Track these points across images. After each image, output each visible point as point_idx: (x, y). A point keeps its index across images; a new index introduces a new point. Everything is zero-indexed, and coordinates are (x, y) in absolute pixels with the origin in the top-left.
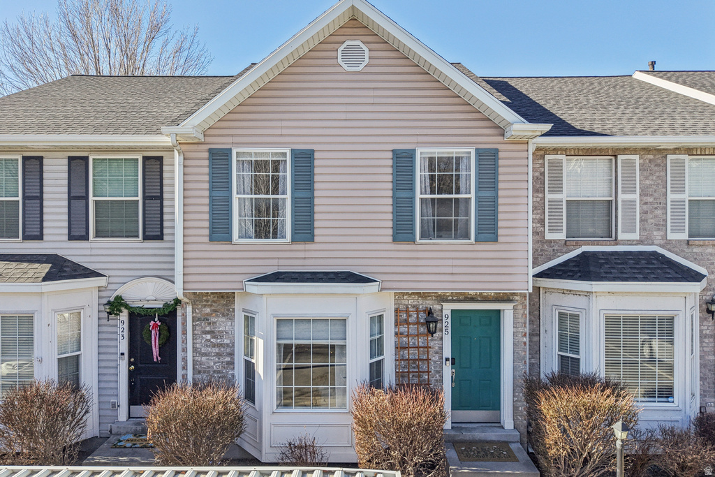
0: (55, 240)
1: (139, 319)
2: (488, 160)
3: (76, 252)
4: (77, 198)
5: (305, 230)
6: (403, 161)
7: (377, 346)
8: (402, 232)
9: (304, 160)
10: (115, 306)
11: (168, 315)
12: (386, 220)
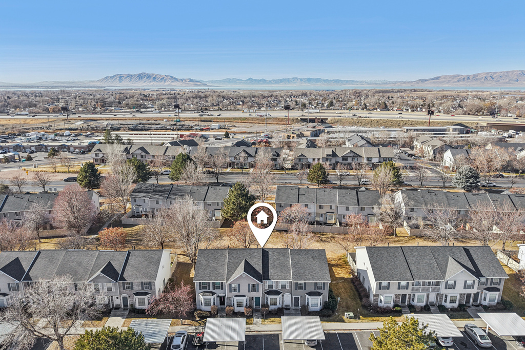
0: (211, 290)
1: (221, 298)
2: (258, 285)
3: (214, 291)
4: (213, 286)
5: (239, 291)
6: (249, 285)
7: (247, 301)
8: (249, 291)
9: (239, 285)
10: (218, 296)
11: (224, 297)
12: (247, 290)
